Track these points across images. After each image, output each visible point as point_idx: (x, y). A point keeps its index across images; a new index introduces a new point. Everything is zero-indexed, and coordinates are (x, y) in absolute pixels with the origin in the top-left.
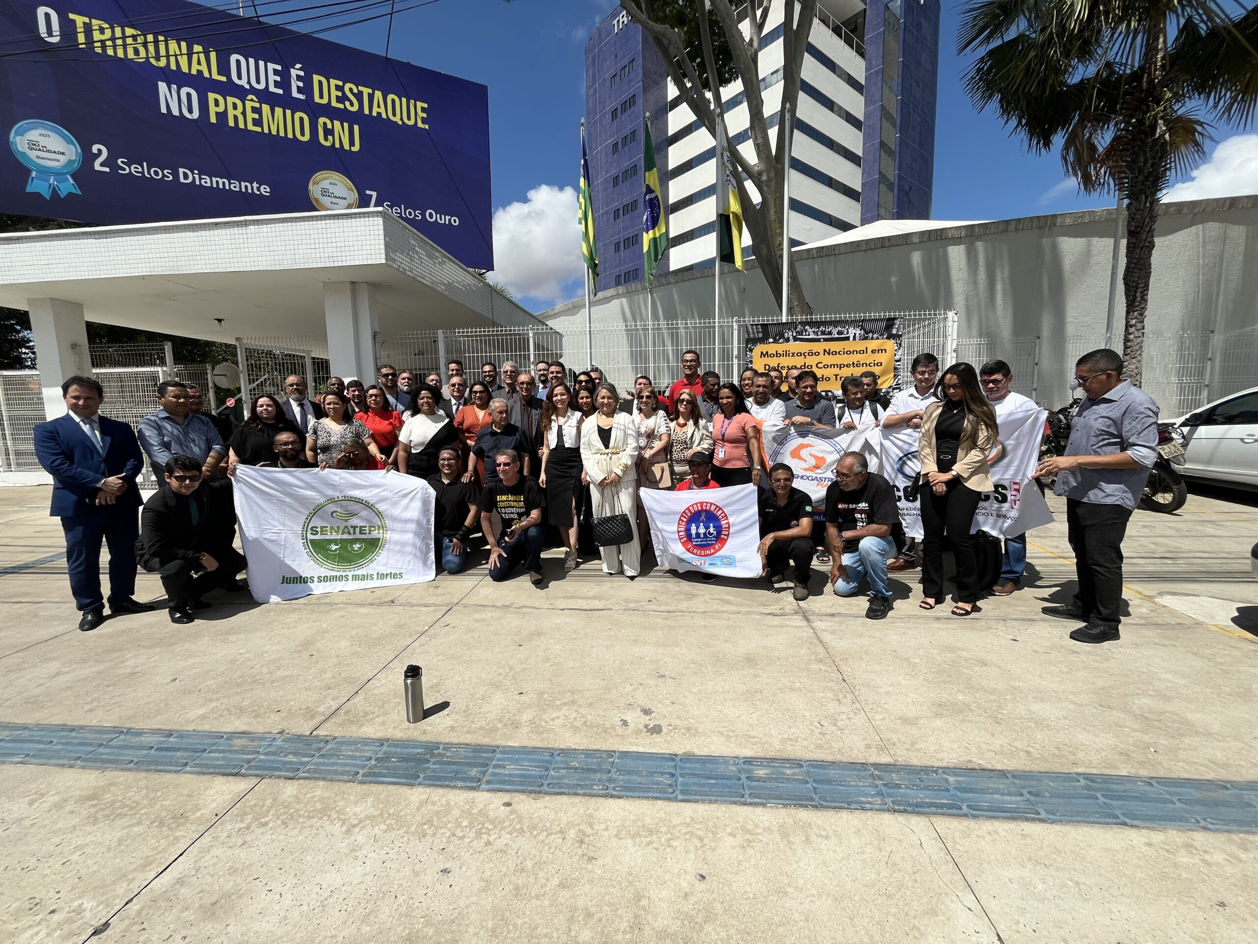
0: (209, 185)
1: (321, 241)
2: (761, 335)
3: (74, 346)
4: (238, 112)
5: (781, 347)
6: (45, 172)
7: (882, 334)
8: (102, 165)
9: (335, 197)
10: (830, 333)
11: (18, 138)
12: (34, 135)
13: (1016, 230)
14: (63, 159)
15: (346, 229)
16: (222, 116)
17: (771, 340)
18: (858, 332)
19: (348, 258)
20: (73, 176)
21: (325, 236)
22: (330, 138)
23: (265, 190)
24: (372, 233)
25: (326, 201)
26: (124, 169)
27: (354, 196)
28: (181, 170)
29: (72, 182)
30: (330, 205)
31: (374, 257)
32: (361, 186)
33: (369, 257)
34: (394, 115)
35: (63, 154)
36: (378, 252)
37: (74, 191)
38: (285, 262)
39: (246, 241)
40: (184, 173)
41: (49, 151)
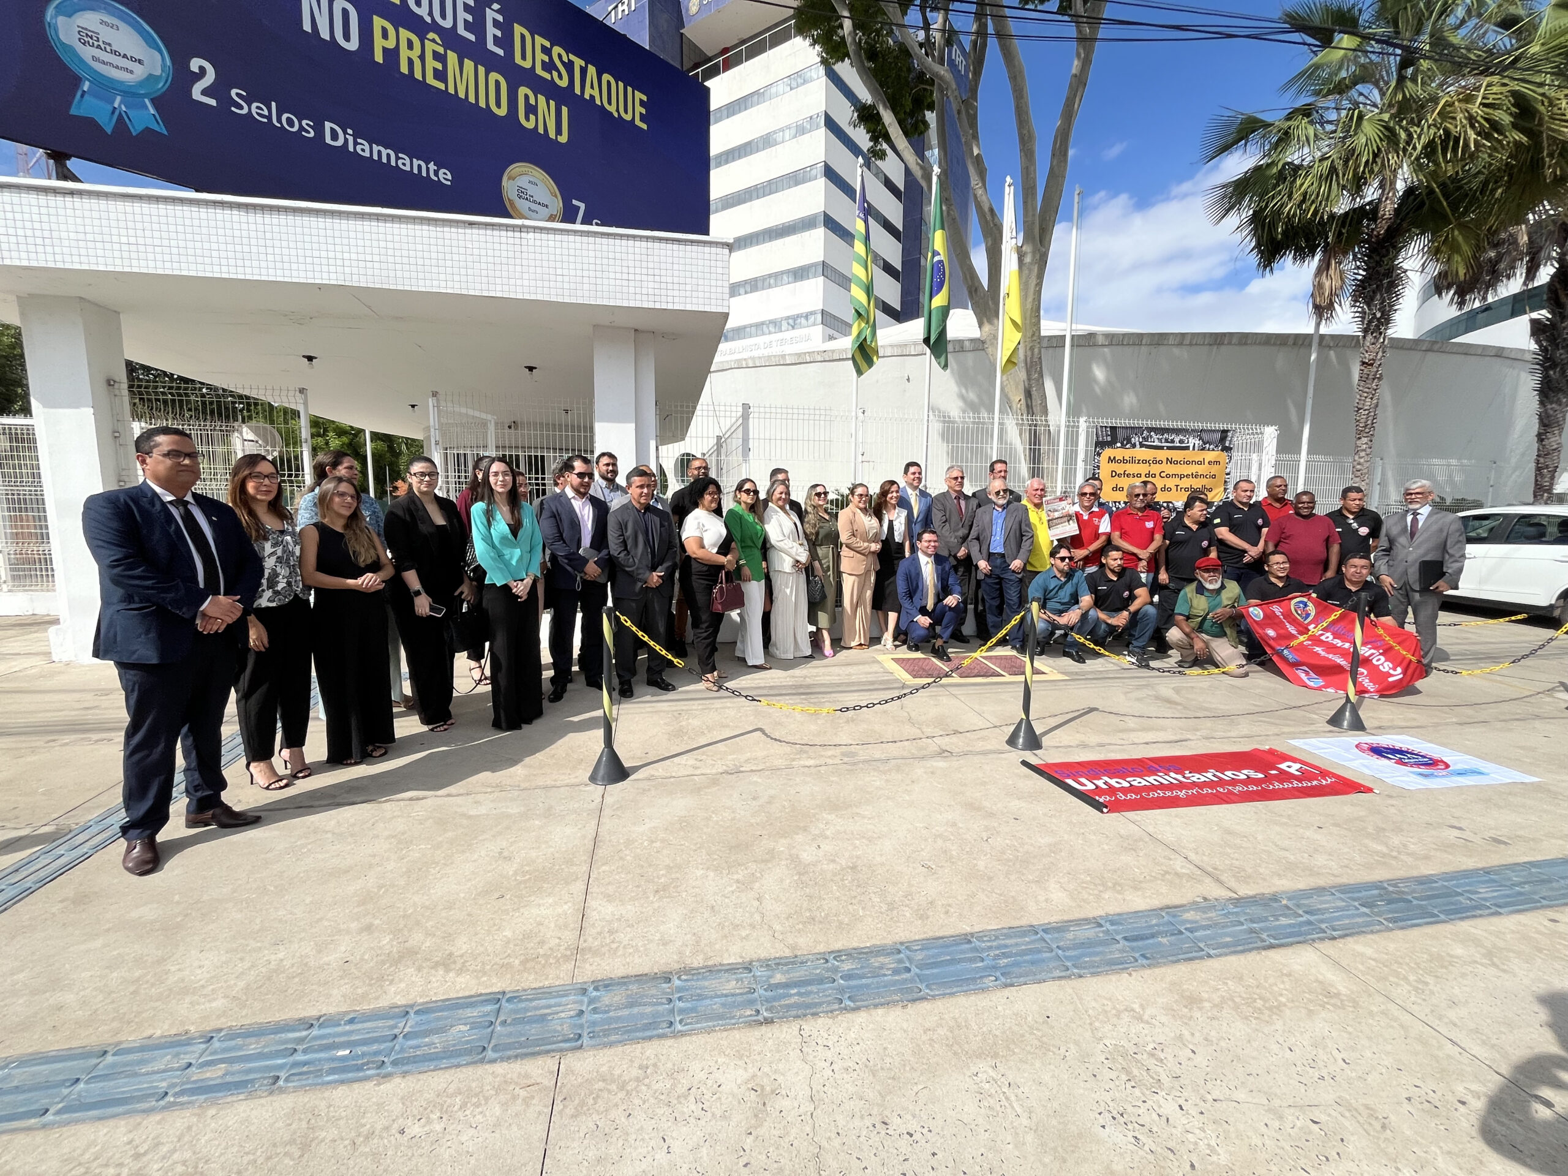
0: (367, 154)
1: (638, 271)
2: (1109, 439)
3: (110, 383)
4: (414, 55)
5: (1127, 453)
6: (106, 87)
7: (1217, 446)
8: (205, 93)
9: (534, 202)
10: (1173, 441)
11: (61, 20)
12: (90, 20)
14: (139, 71)
15: (676, 260)
16: (392, 55)
17: (1119, 445)
19: (676, 300)
20: (153, 101)
21: (644, 264)
22: (532, 117)
23: (445, 176)
25: (522, 205)
26: (241, 107)
27: (557, 205)
28: (328, 125)
29: (152, 111)
32: (566, 191)
34: (610, 103)
35: (140, 62)
37: (156, 127)
40: (332, 130)
41: (115, 53)
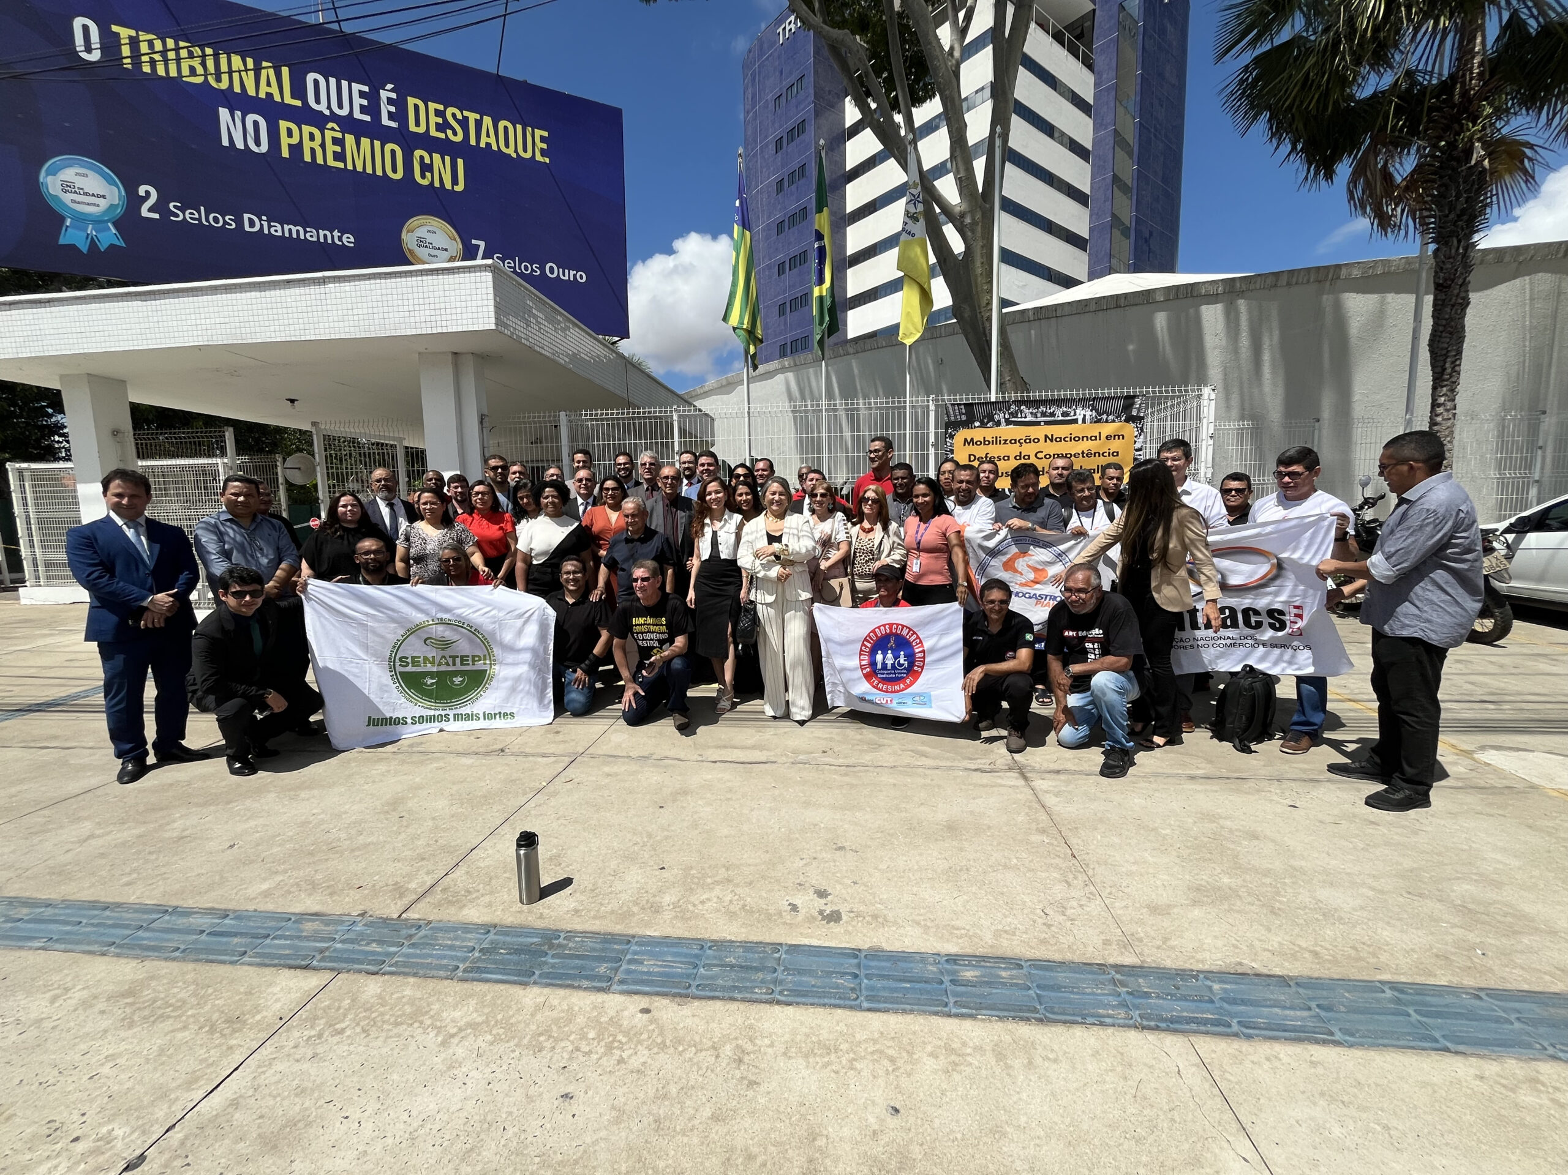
0: (280, 234)
1: (416, 302)
2: (964, 418)
3: (115, 433)
4: (316, 144)
5: (989, 433)
6: (82, 219)
7: (1119, 416)
8: (150, 210)
9: (434, 248)
10: (1052, 415)
11: (50, 179)
12: (69, 174)
13: (1289, 284)
14: (103, 204)
15: (447, 287)
16: (296, 149)
17: (977, 424)
18: (1088, 413)
19: (449, 323)
20: (115, 224)
21: (421, 295)
22: (428, 175)
23: (348, 240)
24: (479, 291)
25: (422, 252)
26: (177, 216)
27: (457, 246)
28: (246, 216)
29: (114, 231)
30: (426, 258)
31: (481, 321)
32: (465, 232)
33: (475, 321)
34: (507, 145)
35: (104, 197)
36: (486, 314)
37: (117, 243)
38: (372, 328)
39: (324, 302)
40: (250, 219)
41: (86, 194)
